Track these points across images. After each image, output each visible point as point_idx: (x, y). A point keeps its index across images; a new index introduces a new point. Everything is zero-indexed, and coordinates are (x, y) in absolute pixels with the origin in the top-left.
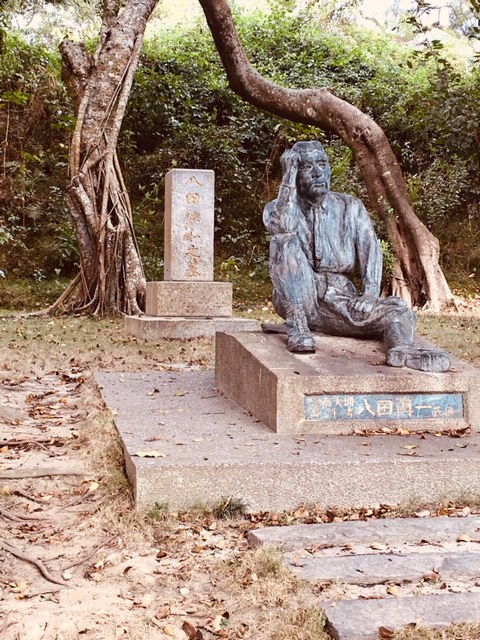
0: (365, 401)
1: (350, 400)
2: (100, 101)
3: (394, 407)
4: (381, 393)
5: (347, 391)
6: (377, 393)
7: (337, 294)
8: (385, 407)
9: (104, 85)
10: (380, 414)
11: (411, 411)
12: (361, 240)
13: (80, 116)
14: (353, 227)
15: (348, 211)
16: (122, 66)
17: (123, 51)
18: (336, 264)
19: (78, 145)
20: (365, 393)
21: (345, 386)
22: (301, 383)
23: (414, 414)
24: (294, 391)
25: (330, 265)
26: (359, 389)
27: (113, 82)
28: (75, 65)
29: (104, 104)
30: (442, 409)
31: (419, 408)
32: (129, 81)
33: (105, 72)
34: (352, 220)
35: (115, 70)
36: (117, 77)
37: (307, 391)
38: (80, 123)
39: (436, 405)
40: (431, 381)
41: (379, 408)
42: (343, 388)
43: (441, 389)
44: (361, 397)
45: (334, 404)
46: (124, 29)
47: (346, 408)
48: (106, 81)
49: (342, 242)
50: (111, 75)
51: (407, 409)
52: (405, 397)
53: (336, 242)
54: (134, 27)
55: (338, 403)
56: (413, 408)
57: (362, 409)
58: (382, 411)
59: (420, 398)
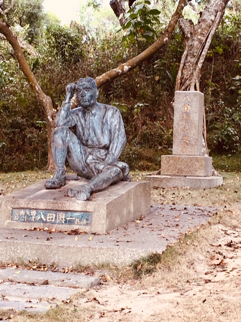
0: (41, 213)
1: (34, 213)
2: (194, 52)
3: (56, 218)
4: (49, 210)
5: (32, 208)
6: (47, 210)
7: (94, 159)
8: (51, 217)
9: (196, 43)
10: (48, 221)
11: (64, 220)
12: (113, 130)
13: (182, 62)
14: (109, 123)
15: (106, 115)
16: (206, 31)
17: (207, 23)
18: (97, 143)
19: (179, 78)
20: (41, 209)
21: (31, 205)
22: (10, 202)
23: (65, 222)
24: (6, 206)
25: (93, 143)
26: (38, 207)
27: (200, 41)
28: (186, 33)
29: (195, 54)
30: (80, 220)
31: (68, 219)
32: (209, 40)
33: (196, 36)
34: (108, 119)
35: (202, 34)
36: (202, 38)
37: (13, 206)
38: (181, 65)
39: (78, 218)
40: (75, 205)
41: (48, 218)
42: (30, 206)
43: (80, 210)
44: (40, 211)
45: (26, 214)
46: (209, 10)
47: (32, 216)
48: (197, 41)
49: (102, 132)
50: (199, 37)
51: (62, 219)
52: (62, 213)
53: (99, 132)
54: (216, 8)
55: (28, 213)
56: (65, 219)
57: (39, 218)
58: (49, 219)
59: (69, 214)
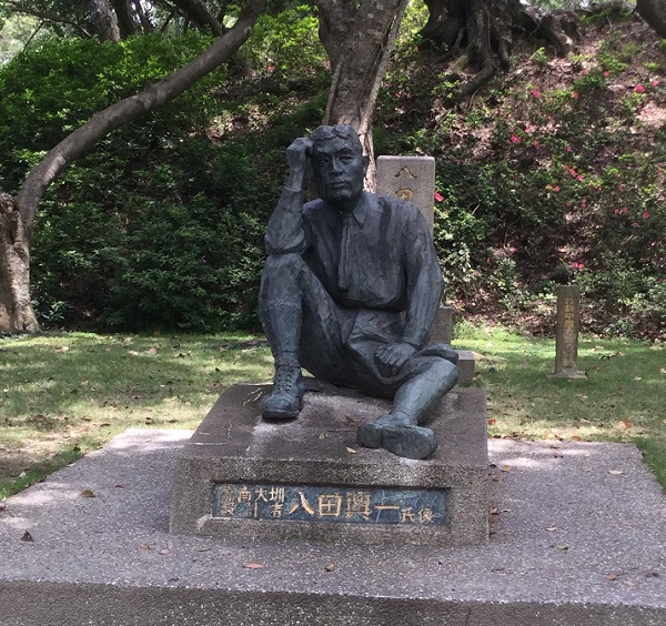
0: (301, 494)
1: (278, 494)
3: (344, 506)
4: (323, 485)
5: (274, 480)
6: (317, 485)
8: (329, 505)
10: (321, 515)
11: (368, 512)
16: (385, 19)
20: (300, 484)
21: (271, 472)
22: (209, 466)
23: (372, 517)
26: (292, 479)
27: (373, 41)
30: (416, 511)
31: (379, 508)
33: (363, 28)
35: (376, 25)
37: (217, 477)
39: (407, 506)
40: (400, 470)
41: (321, 506)
42: (268, 475)
43: (414, 484)
44: (295, 489)
45: (255, 496)
47: (273, 503)
50: (370, 32)
51: (362, 509)
52: (360, 493)
55: (261, 495)
56: (372, 508)
57: (296, 507)
58: (325, 510)
59: (383, 496)
